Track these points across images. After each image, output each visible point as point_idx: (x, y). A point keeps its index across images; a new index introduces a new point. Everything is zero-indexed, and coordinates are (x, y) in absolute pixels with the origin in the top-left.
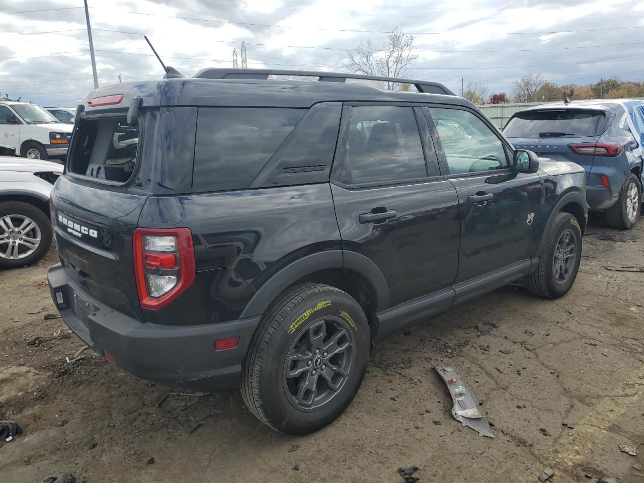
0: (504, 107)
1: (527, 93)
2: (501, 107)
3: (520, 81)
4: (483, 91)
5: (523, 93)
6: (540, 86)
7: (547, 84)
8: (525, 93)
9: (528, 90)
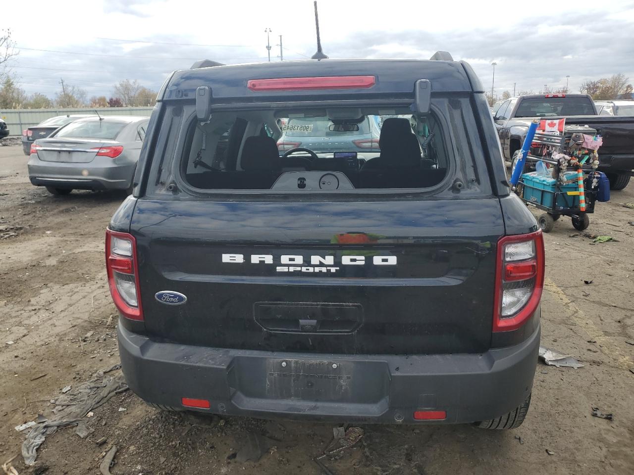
0: (132, 110)
1: (127, 97)
2: (129, 110)
3: (118, 85)
4: (82, 94)
5: (123, 97)
6: (139, 91)
7: (144, 90)
8: (125, 97)
9: (128, 94)
